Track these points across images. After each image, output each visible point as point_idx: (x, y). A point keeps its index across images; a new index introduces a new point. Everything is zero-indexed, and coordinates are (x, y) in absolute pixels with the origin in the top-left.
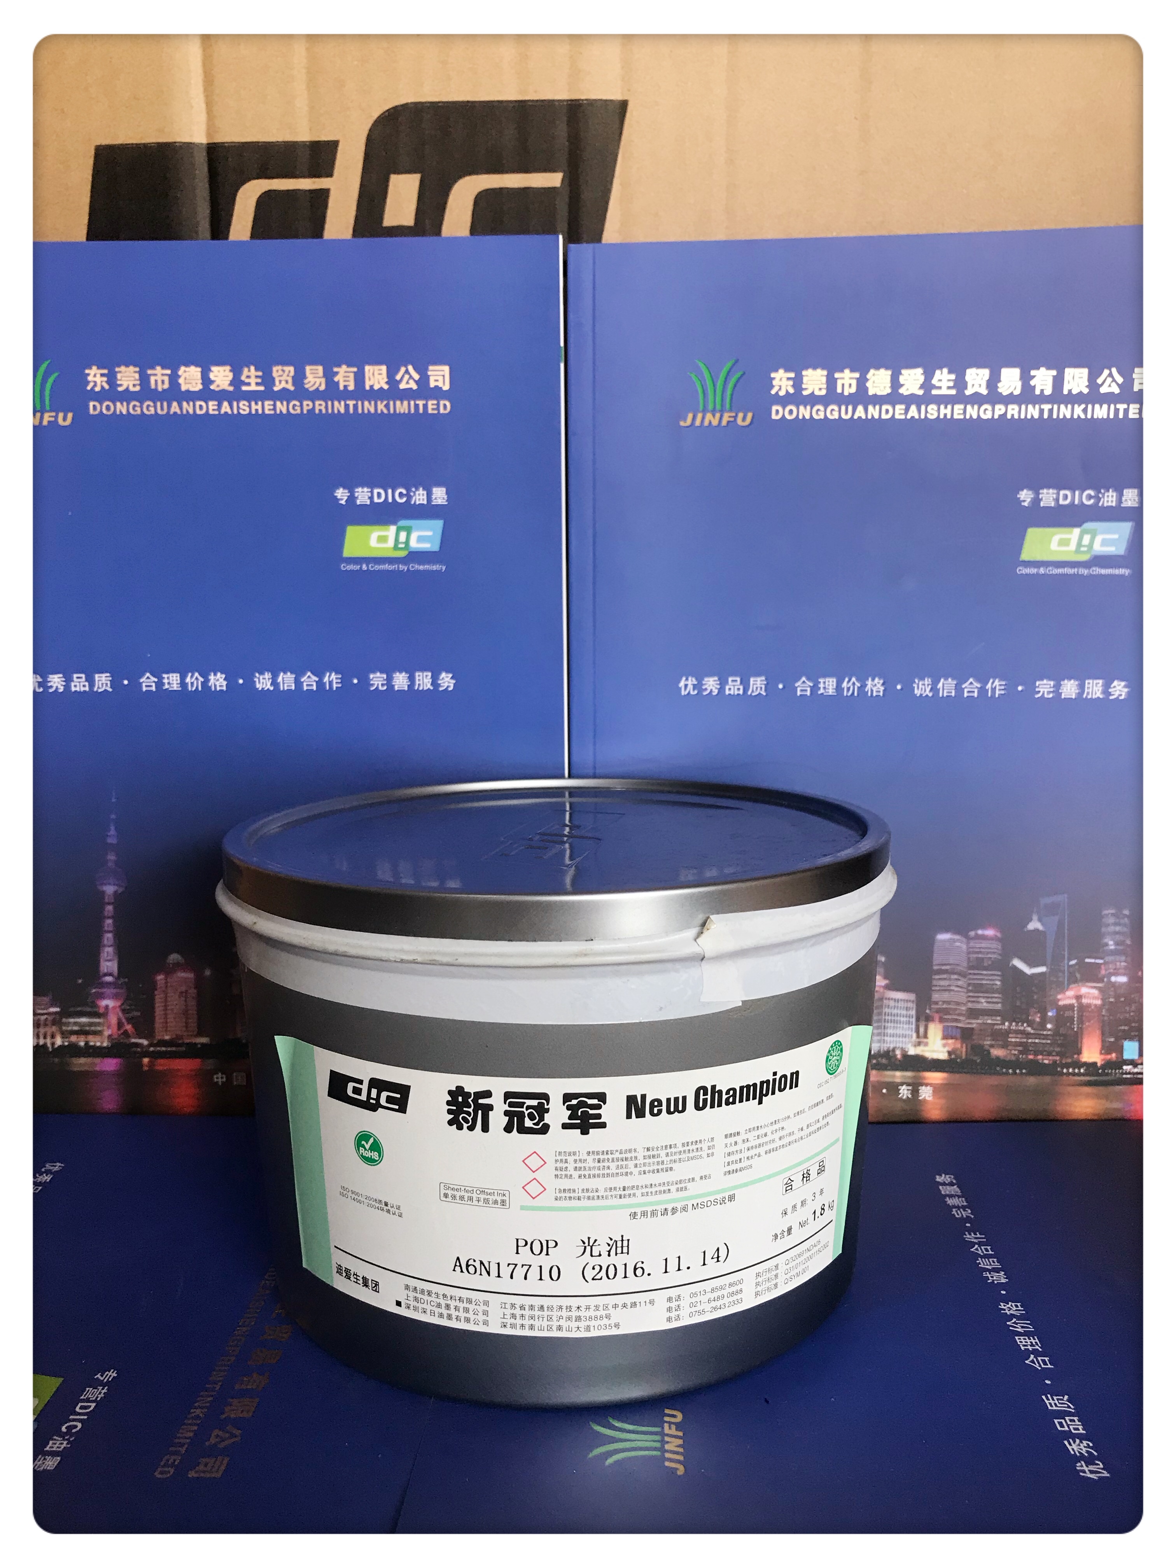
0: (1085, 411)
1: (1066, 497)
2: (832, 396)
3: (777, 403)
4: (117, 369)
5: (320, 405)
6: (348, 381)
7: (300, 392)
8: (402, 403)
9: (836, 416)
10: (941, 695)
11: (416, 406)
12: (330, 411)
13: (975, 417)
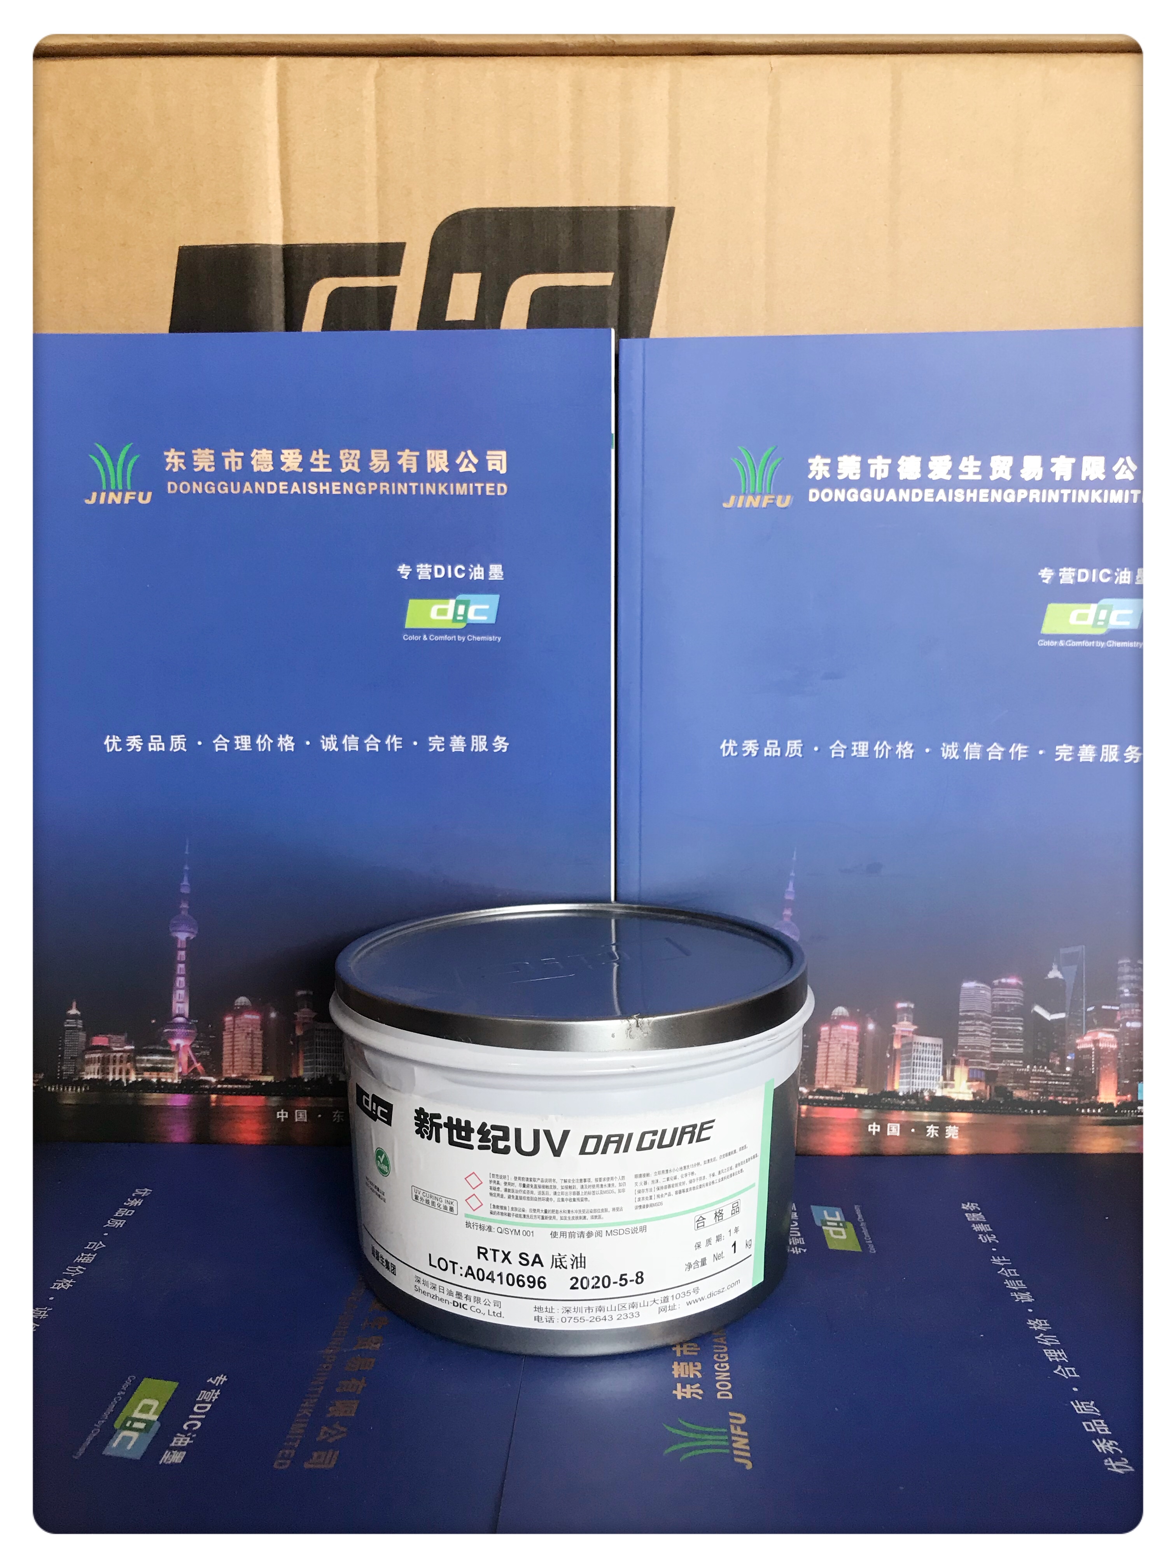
0: (1102, 495)
1: (1084, 575)
2: (865, 481)
3: (814, 487)
4: (194, 452)
5: (384, 486)
6: (412, 464)
7: (365, 474)
8: (461, 486)
9: (868, 499)
10: (967, 758)
11: (475, 488)
12: (394, 492)
13: (999, 500)
